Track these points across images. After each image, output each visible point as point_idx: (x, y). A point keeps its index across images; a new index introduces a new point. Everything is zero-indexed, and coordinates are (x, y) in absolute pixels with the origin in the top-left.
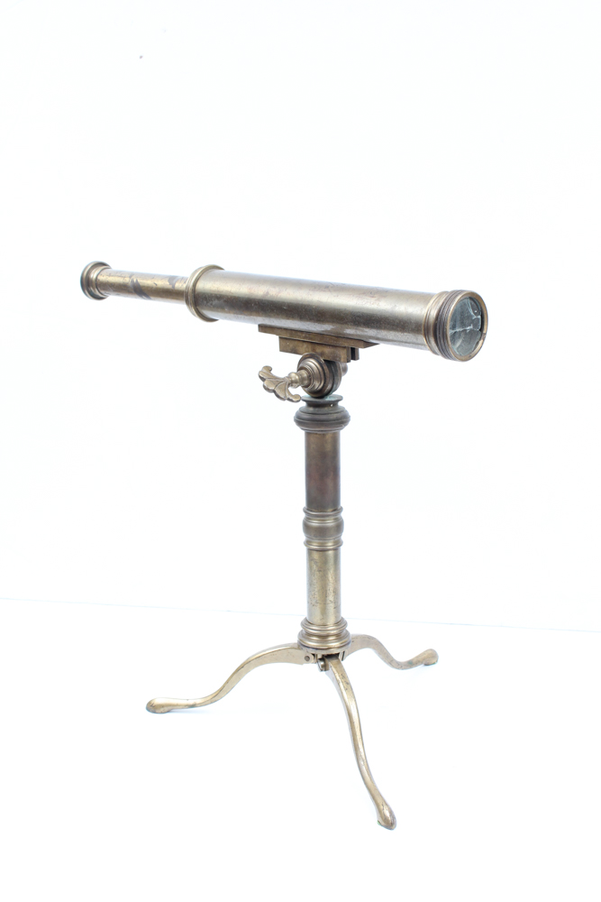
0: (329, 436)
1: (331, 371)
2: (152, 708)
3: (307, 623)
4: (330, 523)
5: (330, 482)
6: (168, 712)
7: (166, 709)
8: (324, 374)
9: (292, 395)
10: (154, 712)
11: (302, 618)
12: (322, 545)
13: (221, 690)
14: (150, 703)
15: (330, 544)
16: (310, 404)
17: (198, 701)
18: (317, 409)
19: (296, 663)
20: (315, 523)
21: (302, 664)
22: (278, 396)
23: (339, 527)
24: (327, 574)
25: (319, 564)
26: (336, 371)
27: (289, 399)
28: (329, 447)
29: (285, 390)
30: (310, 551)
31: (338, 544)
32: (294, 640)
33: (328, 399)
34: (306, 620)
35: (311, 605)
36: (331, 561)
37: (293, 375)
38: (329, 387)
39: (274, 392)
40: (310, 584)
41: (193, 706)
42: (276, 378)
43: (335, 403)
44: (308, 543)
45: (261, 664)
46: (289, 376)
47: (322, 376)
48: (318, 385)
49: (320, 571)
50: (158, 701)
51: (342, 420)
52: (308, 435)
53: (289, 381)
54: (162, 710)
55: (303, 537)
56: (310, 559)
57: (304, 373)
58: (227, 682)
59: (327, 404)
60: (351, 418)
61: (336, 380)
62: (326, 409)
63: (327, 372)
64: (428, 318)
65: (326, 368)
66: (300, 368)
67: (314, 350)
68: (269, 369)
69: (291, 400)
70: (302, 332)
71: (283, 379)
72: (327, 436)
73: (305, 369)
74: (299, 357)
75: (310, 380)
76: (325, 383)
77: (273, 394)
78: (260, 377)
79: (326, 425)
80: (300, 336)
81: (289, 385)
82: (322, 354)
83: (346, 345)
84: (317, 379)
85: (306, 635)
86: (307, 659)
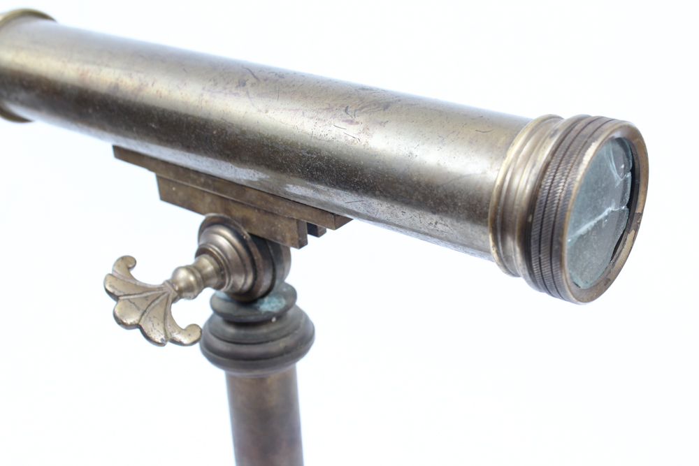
1: (265, 254)
5: (282, 461)
9: (181, 331)
16: (227, 319)
18: (242, 332)
22: (147, 337)
27: (174, 341)
28: (275, 399)
29: (166, 317)
33: (266, 307)
37: (183, 274)
38: (266, 282)
39: (138, 326)
42: (145, 289)
43: (282, 314)
46: (172, 282)
47: (248, 262)
48: (242, 281)
51: (301, 341)
57: (208, 265)
59: (265, 321)
61: (279, 272)
62: (263, 330)
63: (258, 256)
64: (504, 194)
65: (254, 249)
66: (201, 252)
67: (227, 211)
68: (127, 263)
69: (180, 343)
70: (197, 172)
71: (160, 288)
72: (269, 381)
73: (211, 254)
74: (200, 219)
75: (223, 276)
76: (255, 279)
77: (138, 331)
78: (107, 291)
79: (262, 367)
80: (194, 181)
81: (174, 300)
82: (246, 222)
83: (295, 215)
84: (239, 272)
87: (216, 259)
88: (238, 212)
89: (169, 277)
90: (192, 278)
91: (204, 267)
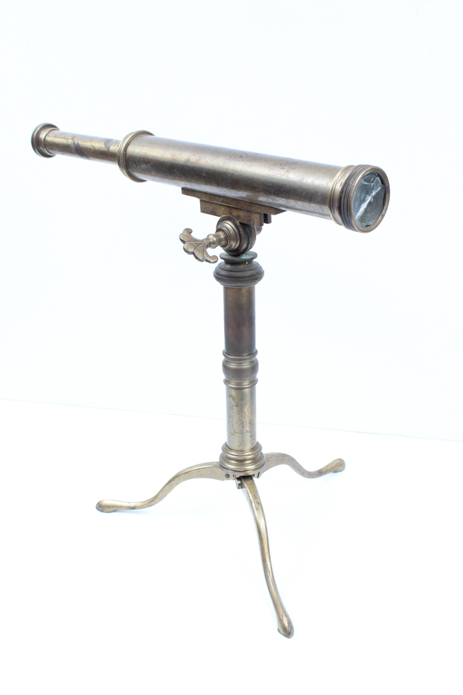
0: (244, 290)
1: (246, 232)
2: (101, 507)
3: (227, 448)
4: (246, 365)
5: (245, 331)
6: (114, 511)
7: (112, 509)
8: (240, 235)
9: (210, 257)
10: (102, 511)
11: (222, 443)
12: (239, 384)
13: (156, 497)
14: (98, 503)
15: (246, 383)
16: (227, 262)
17: (138, 504)
18: (233, 267)
19: (218, 479)
20: (233, 366)
21: (223, 480)
22: (197, 258)
23: (254, 368)
24: (243, 408)
25: (236, 400)
26: (251, 232)
27: (207, 261)
28: (244, 300)
29: (204, 252)
30: (229, 388)
31: (253, 382)
32: (217, 459)
33: (244, 257)
34: (226, 444)
35: (231, 433)
36: (248, 398)
37: (211, 237)
38: (245, 246)
39: (193, 254)
40: (229, 416)
41: (134, 508)
42: (196, 240)
43: (250, 261)
44: (226, 382)
45: (189, 478)
46: (207, 239)
47: (238, 237)
48: (234, 245)
49: (237, 406)
50: (107, 502)
51: (257, 275)
52: (226, 289)
53: (207, 243)
54: (108, 510)
55: (222, 376)
56: (229, 396)
57: (222, 235)
58: (161, 491)
59: (243, 262)
60: (265, 273)
61: (251, 241)
62: (242, 266)
63: (242, 232)
64: (333, 191)
65: (241, 229)
66: (218, 230)
67: (230, 213)
68: (189, 231)
69: (209, 262)
70: (219, 196)
71: (202, 241)
72: (243, 291)
73: (223, 231)
74: (218, 218)
75: (227, 240)
76: (240, 243)
77: (193, 255)
78: (181, 240)
79: (241, 282)
80: (218, 200)
81: (207, 247)
82: (238, 217)
83: (259, 211)
84: (233, 240)
85: (225, 458)
86: (228, 476)
87: (225, 233)
88: (235, 213)
89: (205, 237)
90: (215, 239)
91: (220, 236)
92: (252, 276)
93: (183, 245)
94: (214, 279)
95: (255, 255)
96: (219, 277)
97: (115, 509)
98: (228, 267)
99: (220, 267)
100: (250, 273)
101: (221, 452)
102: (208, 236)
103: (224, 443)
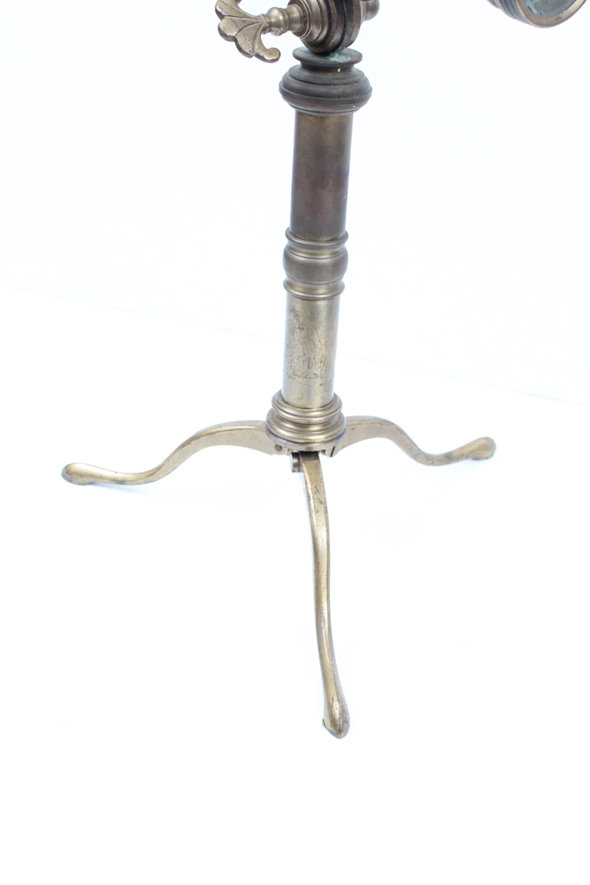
0: (333, 119)
1: (340, 11)
2: (70, 475)
3: (280, 401)
4: (325, 259)
5: (328, 198)
6: (91, 483)
7: (86, 480)
8: (330, 14)
9: (265, 49)
10: (70, 481)
11: (275, 391)
12: (307, 291)
13: (159, 468)
14: (66, 467)
15: (321, 291)
16: (307, 65)
17: (130, 477)
18: (313, 75)
19: (262, 450)
20: (301, 257)
21: (271, 453)
22: (240, 49)
23: (339, 264)
24: (312, 334)
25: (301, 319)
26: (351, 11)
27: (258, 56)
28: (330, 139)
29: (255, 38)
30: (292, 297)
31: (335, 291)
32: (262, 416)
33: (336, 58)
34: (280, 394)
35: (290, 375)
36: (323, 316)
37: (275, 13)
38: (336, 37)
39: (235, 39)
40: (289, 346)
41: (121, 482)
42: (245, 15)
43: (347, 67)
44: (288, 285)
45: (215, 444)
46: (267, 16)
47: (326, 19)
48: (318, 33)
49: (302, 329)
50: (81, 466)
51: (358, 94)
52: (300, 116)
53: (265, 22)
54: (80, 480)
55: (282, 275)
56: (291, 310)
57: (296, 12)
58: (168, 460)
59: (331, 68)
60: (373, 92)
61: (349, 29)
62: (330, 76)
63: (334, 10)
66: (293, 2)
69: (263, 58)
71: (256, 18)
72: (327, 122)
73: (300, 5)
75: (305, 23)
76: (329, 31)
77: (234, 43)
78: (217, 11)
81: (264, 31)
84: (316, 23)
85: (276, 419)
86: (279, 448)
87: (302, 7)
89: (265, 13)
90: (281, 18)
91: (293, 13)
92: (344, 95)
93: (219, 20)
94: (280, 95)
95: (358, 58)
96: (290, 91)
97: (91, 480)
98: (306, 74)
99: (291, 74)
100: (341, 89)
101: (270, 406)
102: (271, 10)
103: (276, 391)
